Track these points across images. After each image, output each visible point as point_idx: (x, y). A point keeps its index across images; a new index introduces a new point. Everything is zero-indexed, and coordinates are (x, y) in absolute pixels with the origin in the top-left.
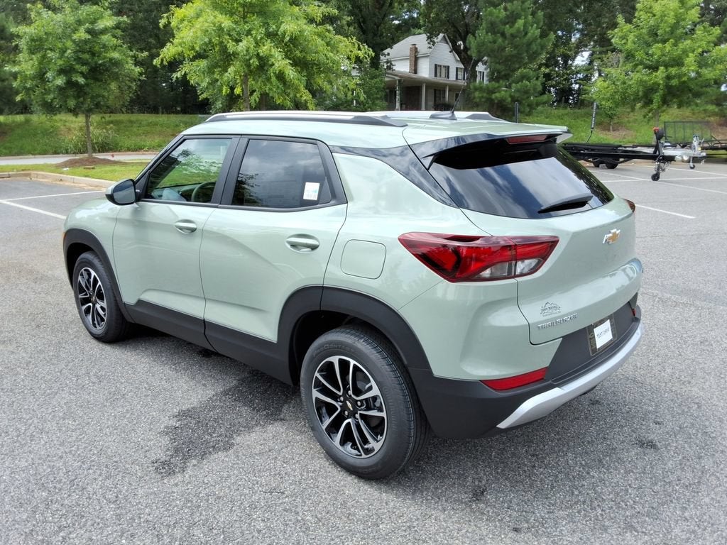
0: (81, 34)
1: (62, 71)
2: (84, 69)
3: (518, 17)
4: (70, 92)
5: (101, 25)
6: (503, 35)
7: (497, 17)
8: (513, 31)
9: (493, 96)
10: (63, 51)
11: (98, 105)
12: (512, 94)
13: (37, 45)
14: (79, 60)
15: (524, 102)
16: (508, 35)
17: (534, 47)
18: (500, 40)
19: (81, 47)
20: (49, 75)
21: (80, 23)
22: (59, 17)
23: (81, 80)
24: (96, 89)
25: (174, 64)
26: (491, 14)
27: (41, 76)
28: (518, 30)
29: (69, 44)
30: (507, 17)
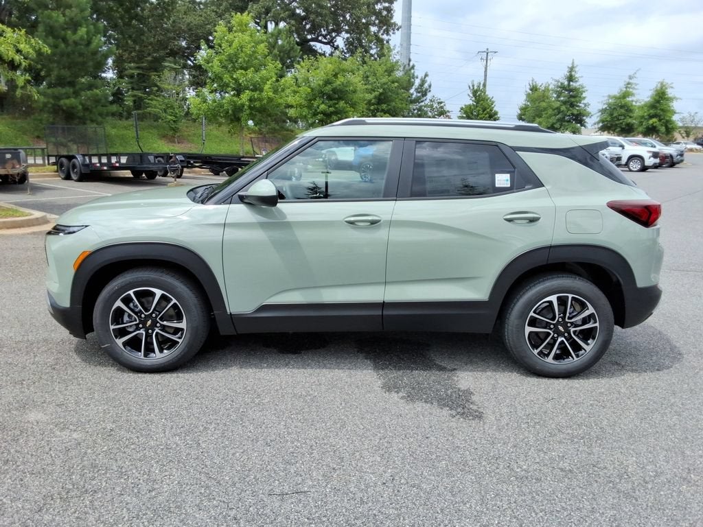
3: (79, 24)
6: (65, 40)
7: (57, 21)
8: (76, 37)
9: (62, 102)
12: (83, 102)
15: (94, 110)
16: (71, 42)
18: (63, 45)
26: (50, 17)
28: (82, 38)
30: (66, 23)
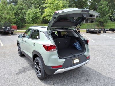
0: (35, 13)
1: (32, 18)
2: (35, 18)
3: (104, 7)
4: (33, 21)
5: (37, 11)
6: (102, 10)
7: (101, 7)
10: (32, 15)
11: (36, 23)
12: (103, 20)
13: (29, 14)
14: (34, 16)
17: (107, 12)
19: (35, 14)
20: (30, 19)
21: (35, 11)
22: (32, 10)
23: (34, 19)
24: (36, 20)
25: (45, 17)
27: (29, 19)
29: (33, 14)
